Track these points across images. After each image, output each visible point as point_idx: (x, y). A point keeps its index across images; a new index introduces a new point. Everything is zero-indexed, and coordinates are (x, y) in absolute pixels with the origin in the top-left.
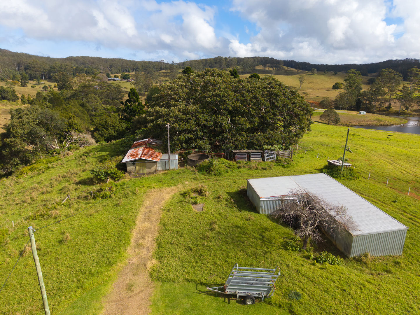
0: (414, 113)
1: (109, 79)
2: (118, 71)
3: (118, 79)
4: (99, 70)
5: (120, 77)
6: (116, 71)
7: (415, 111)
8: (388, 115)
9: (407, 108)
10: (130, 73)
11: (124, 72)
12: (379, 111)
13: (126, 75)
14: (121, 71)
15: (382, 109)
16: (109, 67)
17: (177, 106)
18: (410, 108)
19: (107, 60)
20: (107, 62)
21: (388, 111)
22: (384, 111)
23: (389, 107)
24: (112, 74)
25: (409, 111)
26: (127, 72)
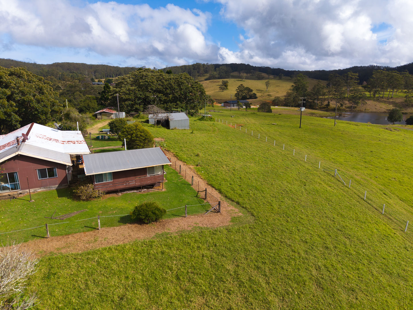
0: (347, 109)
1: (93, 83)
2: (102, 77)
3: (101, 83)
4: (84, 75)
5: (103, 82)
6: (100, 76)
7: (348, 107)
8: (327, 111)
9: (342, 105)
10: (114, 78)
11: (107, 77)
12: (320, 108)
13: (110, 80)
14: (105, 76)
15: (323, 106)
16: (93, 72)
17: (125, 87)
18: (344, 105)
19: (91, 66)
20: (91, 68)
21: (327, 107)
22: (324, 108)
23: (328, 105)
24: (97, 79)
25: (344, 107)
26: (110, 77)
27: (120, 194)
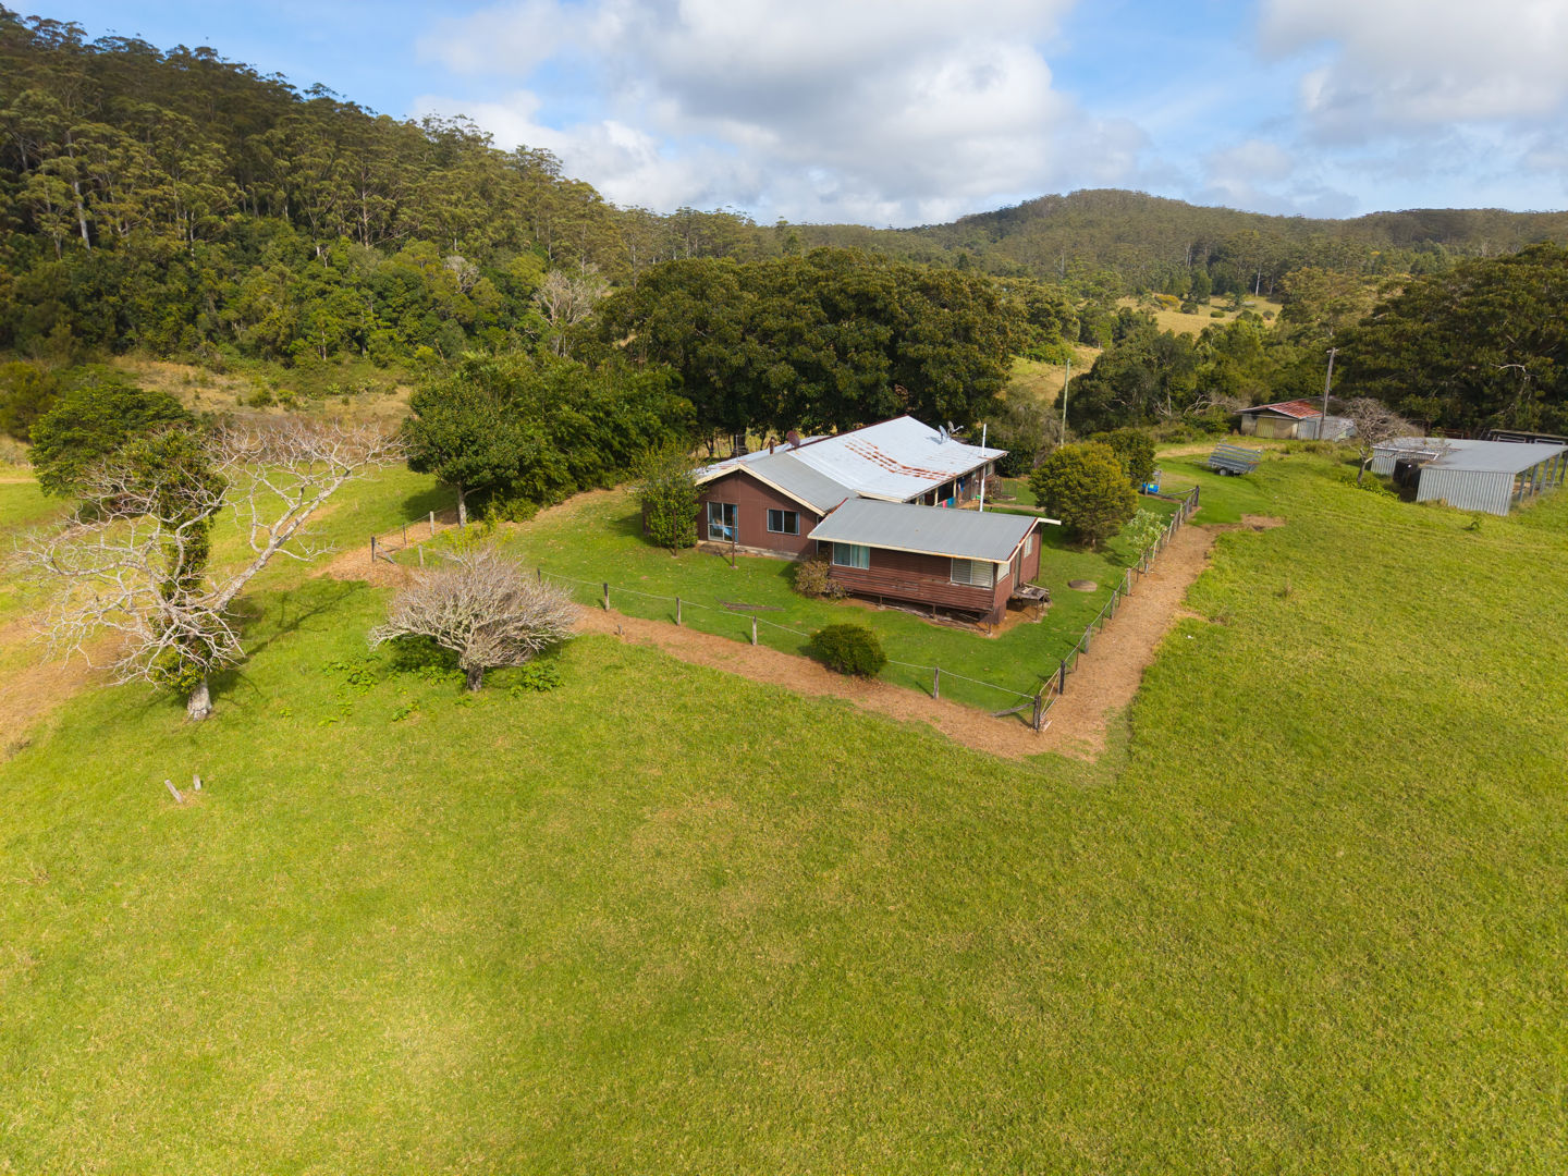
27: (883, 608)
